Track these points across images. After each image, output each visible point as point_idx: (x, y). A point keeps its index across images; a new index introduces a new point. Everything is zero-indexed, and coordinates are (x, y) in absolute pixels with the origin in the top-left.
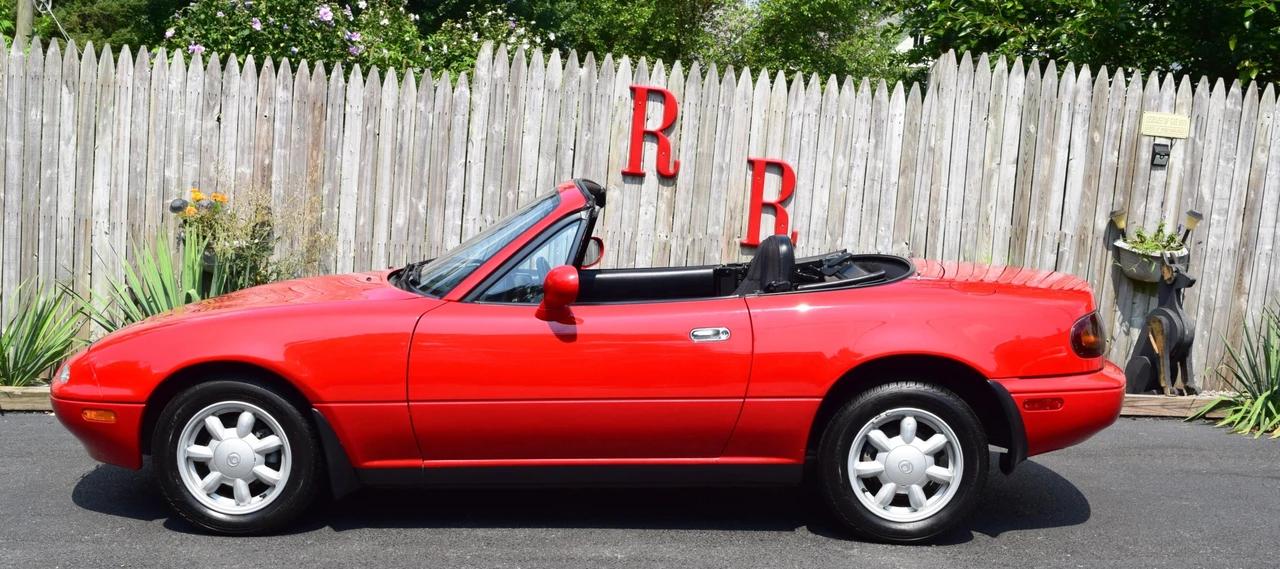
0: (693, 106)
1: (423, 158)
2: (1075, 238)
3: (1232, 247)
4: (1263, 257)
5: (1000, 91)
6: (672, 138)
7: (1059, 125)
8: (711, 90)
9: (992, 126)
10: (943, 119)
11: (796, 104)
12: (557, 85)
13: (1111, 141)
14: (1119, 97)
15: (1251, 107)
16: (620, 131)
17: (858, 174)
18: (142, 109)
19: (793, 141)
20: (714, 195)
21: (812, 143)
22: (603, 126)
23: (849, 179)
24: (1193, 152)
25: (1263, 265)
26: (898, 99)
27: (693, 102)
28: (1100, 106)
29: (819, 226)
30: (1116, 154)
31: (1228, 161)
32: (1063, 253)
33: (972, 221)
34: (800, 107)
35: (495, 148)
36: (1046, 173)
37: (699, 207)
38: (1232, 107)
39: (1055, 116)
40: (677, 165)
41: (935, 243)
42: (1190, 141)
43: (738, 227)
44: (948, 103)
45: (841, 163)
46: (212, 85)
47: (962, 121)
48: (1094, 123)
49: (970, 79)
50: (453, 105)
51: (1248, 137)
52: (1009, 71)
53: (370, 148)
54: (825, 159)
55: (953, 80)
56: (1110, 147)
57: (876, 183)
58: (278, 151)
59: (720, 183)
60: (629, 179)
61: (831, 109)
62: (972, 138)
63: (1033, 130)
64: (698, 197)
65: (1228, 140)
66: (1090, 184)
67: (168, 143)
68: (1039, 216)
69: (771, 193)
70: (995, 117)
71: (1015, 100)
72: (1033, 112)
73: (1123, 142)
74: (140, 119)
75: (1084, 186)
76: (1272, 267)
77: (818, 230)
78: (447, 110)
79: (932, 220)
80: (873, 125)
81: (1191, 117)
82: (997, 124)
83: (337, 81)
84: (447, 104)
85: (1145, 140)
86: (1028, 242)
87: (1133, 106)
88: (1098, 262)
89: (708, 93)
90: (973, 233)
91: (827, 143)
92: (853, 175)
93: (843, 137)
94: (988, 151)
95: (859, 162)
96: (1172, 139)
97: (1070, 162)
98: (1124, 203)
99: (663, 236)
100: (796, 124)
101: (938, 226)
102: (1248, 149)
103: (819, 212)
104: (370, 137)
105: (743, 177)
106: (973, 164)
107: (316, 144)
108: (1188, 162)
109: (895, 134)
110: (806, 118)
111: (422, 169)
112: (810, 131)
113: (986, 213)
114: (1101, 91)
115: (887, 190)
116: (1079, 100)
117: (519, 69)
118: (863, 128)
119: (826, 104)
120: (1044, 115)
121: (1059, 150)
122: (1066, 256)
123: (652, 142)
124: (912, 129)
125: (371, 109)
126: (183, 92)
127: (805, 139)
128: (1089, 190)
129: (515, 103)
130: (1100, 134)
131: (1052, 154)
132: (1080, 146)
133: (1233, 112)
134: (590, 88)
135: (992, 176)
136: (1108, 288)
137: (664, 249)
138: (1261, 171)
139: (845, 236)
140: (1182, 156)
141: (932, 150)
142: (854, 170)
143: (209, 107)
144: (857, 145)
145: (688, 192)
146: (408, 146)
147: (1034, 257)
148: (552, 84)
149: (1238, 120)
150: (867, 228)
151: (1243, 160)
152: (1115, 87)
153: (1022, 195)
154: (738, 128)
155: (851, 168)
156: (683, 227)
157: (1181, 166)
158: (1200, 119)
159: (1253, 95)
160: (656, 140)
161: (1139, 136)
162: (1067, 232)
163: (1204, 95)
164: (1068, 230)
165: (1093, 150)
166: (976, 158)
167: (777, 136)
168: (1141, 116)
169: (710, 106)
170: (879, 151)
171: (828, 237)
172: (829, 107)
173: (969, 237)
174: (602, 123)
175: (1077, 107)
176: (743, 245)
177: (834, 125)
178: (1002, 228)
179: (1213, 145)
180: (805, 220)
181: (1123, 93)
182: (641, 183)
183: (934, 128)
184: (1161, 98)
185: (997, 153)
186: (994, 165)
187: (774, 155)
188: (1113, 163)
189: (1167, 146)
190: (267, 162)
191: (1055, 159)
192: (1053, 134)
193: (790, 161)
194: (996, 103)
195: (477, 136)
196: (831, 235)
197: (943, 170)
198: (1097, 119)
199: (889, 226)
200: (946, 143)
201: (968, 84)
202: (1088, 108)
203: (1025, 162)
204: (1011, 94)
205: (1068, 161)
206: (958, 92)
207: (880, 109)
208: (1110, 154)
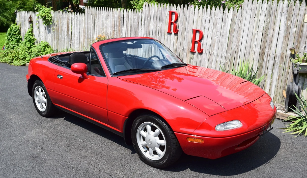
0: (181, 16)
1: (135, 29)
2: (280, 56)
5: (259, 9)
6: (177, 24)
7: (277, 19)
8: (185, 11)
9: (256, 20)
10: (243, 18)
11: (204, 14)
12: (156, 12)
13: (294, 25)
14: (297, 10)
16: (167, 22)
17: (219, 34)
18: (100, 19)
19: (203, 25)
20: (186, 38)
21: (208, 25)
22: (164, 21)
23: (216, 35)
26: (230, 13)
28: (290, 13)
29: (208, 48)
30: (295, 29)
32: (276, 61)
33: (249, 49)
35: (146, 26)
36: (272, 35)
37: (182, 41)
39: (276, 16)
40: (178, 31)
41: (237, 55)
43: (190, 47)
44: (244, 13)
46: (107, 14)
47: (248, 18)
49: (251, 6)
50: (139, 17)
52: (262, 3)
53: (127, 26)
54: (211, 29)
55: (246, 6)
56: (293, 26)
58: (115, 27)
59: (187, 35)
60: (169, 34)
62: (250, 24)
63: (268, 21)
64: (182, 38)
66: (286, 39)
67: (102, 26)
68: (269, 48)
69: (197, 39)
70: (257, 17)
71: (264, 12)
72: (269, 15)
73: (298, 25)
74: (99, 21)
75: (284, 40)
78: (138, 18)
79: (237, 48)
82: (258, 19)
83: (122, 12)
84: (138, 17)
85: (306, 24)
86: (265, 56)
87: (302, 12)
88: (287, 65)
90: (249, 52)
91: (212, 25)
93: (215, 23)
94: (255, 28)
95: (219, 30)
97: (280, 31)
98: (297, 46)
99: (175, 48)
100: (204, 20)
101: (238, 50)
103: (209, 44)
104: (127, 24)
105: (191, 34)
106: (250, 31)
107: (119, 26)
109: (229, 22)
110: (207, 18)
111: (134, 31)
112: (207, 22)
113: (253, 46)
114: (291, 8)
115: (226, 38)
116: (284, 11)
117: (150, 8)
118: (221, 21)
120: (272, 16)
121: (276, 27)
122: (277, 62)
123: (173, 25)
124: (234, 21)
125: (128, 18)
126: (104, 16)
127: (206, 24)
128: (285, 41)
129: (149, 16)
130: (290, 22)
131: (274, 28)
132: (283, 26)
134: (162, 12)
135: (255, 35)
136: (290, 74)
137: (175, 51)
139: (215, 51)
141: (239, 27)
142: (218, 33)
143: (107, 19)
145: (180, 38)
146: (132, 26)
147: (267, 61)
148: (155, 11)
150: (220, 49)
152: (296, 7)
153: (264, 41)
154: (191, 21)
155: (217, 32)
156: (179, 46)
161: (304, 22)
162: (277, 54)
164: (278, 53)
165: (287, 28)
166: (251, 30)
167: (199, 24)
168: (305, 16)
169: (185, 16)
170: (224, 27)
171: (210, 51)
172: (212, 15)
173: (247, 54)
174: (164, 20)
175: (283, 13)
176: (191, 52)
177: (213, 20)
178: (257, 52)
180: (205, 46)
181: (298, 8)
182: (171, 35)
183: (240, 21)
185: (257, 28)
186: (256, 32)
187: (198, 28)
188: (294, 32)
190: (114, 29)
191: (275, 30)
192: (275, 22)
193: (202, 30)
194: (258, 13)
195: (143, 24)
196: (211, 51)
197: (241, 33)
198: (289, 17)
199: (225, 49)
200: (243, 25)
201: (250, 7)
202: (286, 14)
203: (265, 31)
204: (262, 10)
205: (279, 31)
206: (248, 9)
207: (225, 16)
208: (293, 29)
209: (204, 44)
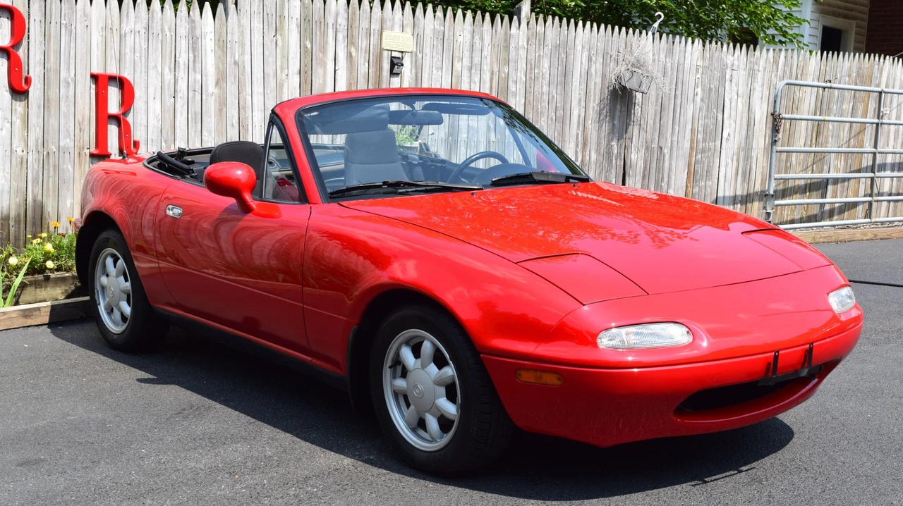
0: (38, 21)
3: (444, 137)
4: (462, 143)
5: (283, 14)
6: (21, 53)
7: (327, 42)
8: (53, 8)
9: (279, 43)
10: (243, 37)
11: (127, 21)
13: (363, 54)
14: (366, 18)
15: (449, 27)
17: (183, 86)
19: (128, 57)
20: (63, 108)
21: (143, 59)
23: (175, 91)
24: (416, 63)
25: (463, 149)
26: (207, 19)
27: (38, 19)
28: (354, 26)
29: (155, 135)
30: (367, 64)
31: (437, 69)
34: (131, 25)
36: (321, 82)
37: (50, 121)
38: (438, 27)
39: (324, 34)
40: (28, 81)
42: (414, 53)
43: (86, 138)
44: (246, 20)
45: (169, 77)
47: (257, 38)
48: (351, 40)
49: (260, 2)
51: (449, 50)
54: (154, 74)
55: (247, 2)
56: (363, 59)
57: (196, 93)
59: (67, 97)
61: (156, 27)
62: (266, 53)
63: (309, 46)
64: (49, 112)
65: (437, 54)
69: (114, 107)
70: (281, 34)
71: (294, 20)
72: (308, 31)
73: (371, 56)
76: (468, 150)
77: (155, 138)
79: (242, 125)
80: (191, 42)
81: (413, 35)
82: (283, 41)
85: (386, 54)
87: (375, 26)
89: (51, 10)
91: (155, 57)
92: (179, 87)
93: (168, 53)
94: (279, 64)
95: (182, 74)
96: (402, 52)
99: (19, 150)
100: (129, 40)
101: (247, 130)
102: (449, 60)
103: (154, 123)
105: (87, 91)
106: (268, 75)
108: (414, 71)
109: (209, 50)
110: (137, 34)
112: (141, 47)
114: (354, 13)
115: (207, 99)
116: (340, 21)
118: (183, 44)
119: (152, 21)
120: (316, 33)
121: (328, 62)
123: (3, 58)
124: (222, 45)
127: (137, 55)
130: (355, 49)
131: (324, 66)
132: (342, 58)
133: (439, 32)
135: (283, 85)
137: (22, 163)
138: (458, 77)
139: (177, 142)
140: (410, 66)
141: (236, 63)
142: (179, 81)
144: (180, 60)
145: (39, 107)
149: (442, 37)
151: (447, 69)
152: (363, 12)
156: (37, 141)
157: (409, 74)
158: (419, 36)
159: (450, 18)
160: (5, 56)
161: (382, 50)
163: (420, 17)
165: (351, 62)
166: (270, 70)
167: (113, 52)
168: (382, 34)
169: (53, 23)
170: (197, 65)
172: (155, 25)
175: (338, 27)
176: (92, 156)
177: (160, 41)
179: (428, 57)
180: (143, 129)
181: (368, 16)
183: (237, 44)
184: (393, 19)
185: (285, 66)
186: (284, 76)
187: (112, 70)
188: (366, 73)
189: (399, 58)
191: (326, 69)
192: (323, 49)
193: (126, 75)
194: (281, 23)
196: (166, 142)
197: (247, 81)
198: (353, 36)
199: (210, 131)
200: (247, 57)
201: (259, 6)
202: (346, 28)
203: (306, 73)
204: (291, 15)
205: (335, 71)
206: (252, 13)
207: (195, 28)
208: (362, 66)
209: (139, 124)
